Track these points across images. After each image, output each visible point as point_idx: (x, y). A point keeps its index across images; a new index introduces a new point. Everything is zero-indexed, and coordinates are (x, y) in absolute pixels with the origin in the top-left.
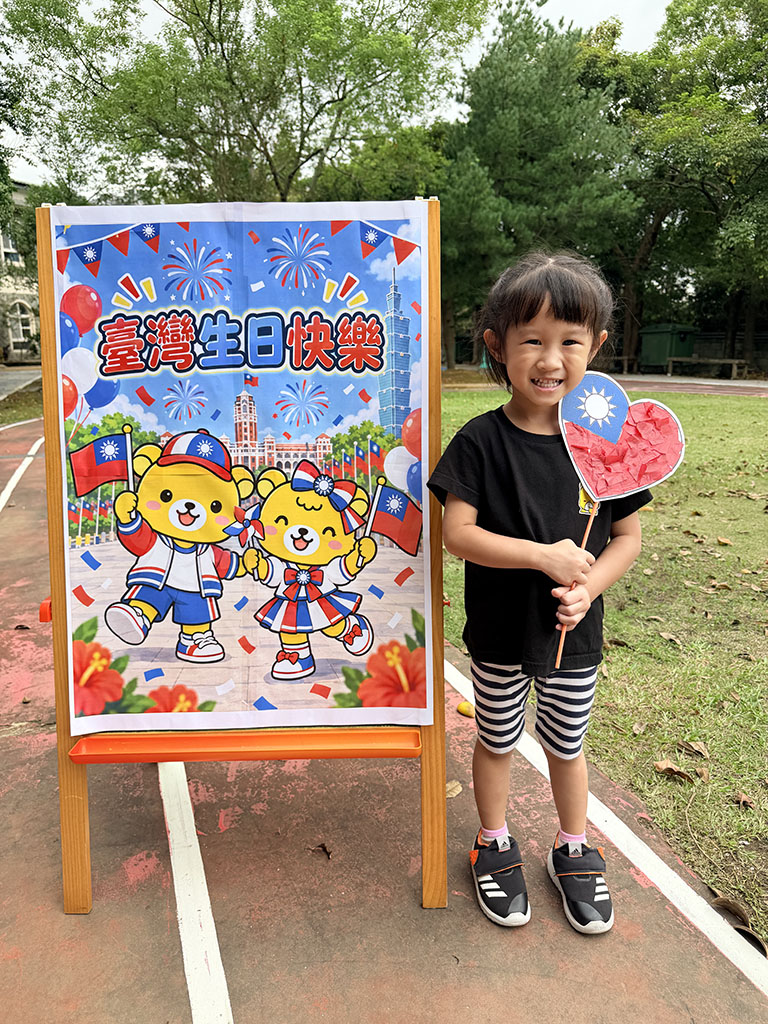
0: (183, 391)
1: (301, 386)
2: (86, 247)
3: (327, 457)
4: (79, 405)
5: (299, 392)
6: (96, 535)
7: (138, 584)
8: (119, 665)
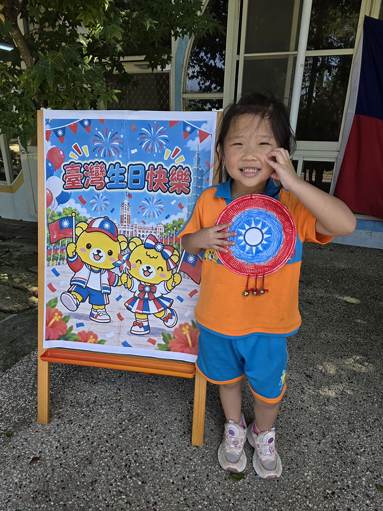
0: (99, 198)
1: (151, 199)
2: (58, 129)
3: (161, 234)
4: (53, 202)
5: (150, 202)
6: (58, 261)
7: (75, 285)
8: (66, 319)
